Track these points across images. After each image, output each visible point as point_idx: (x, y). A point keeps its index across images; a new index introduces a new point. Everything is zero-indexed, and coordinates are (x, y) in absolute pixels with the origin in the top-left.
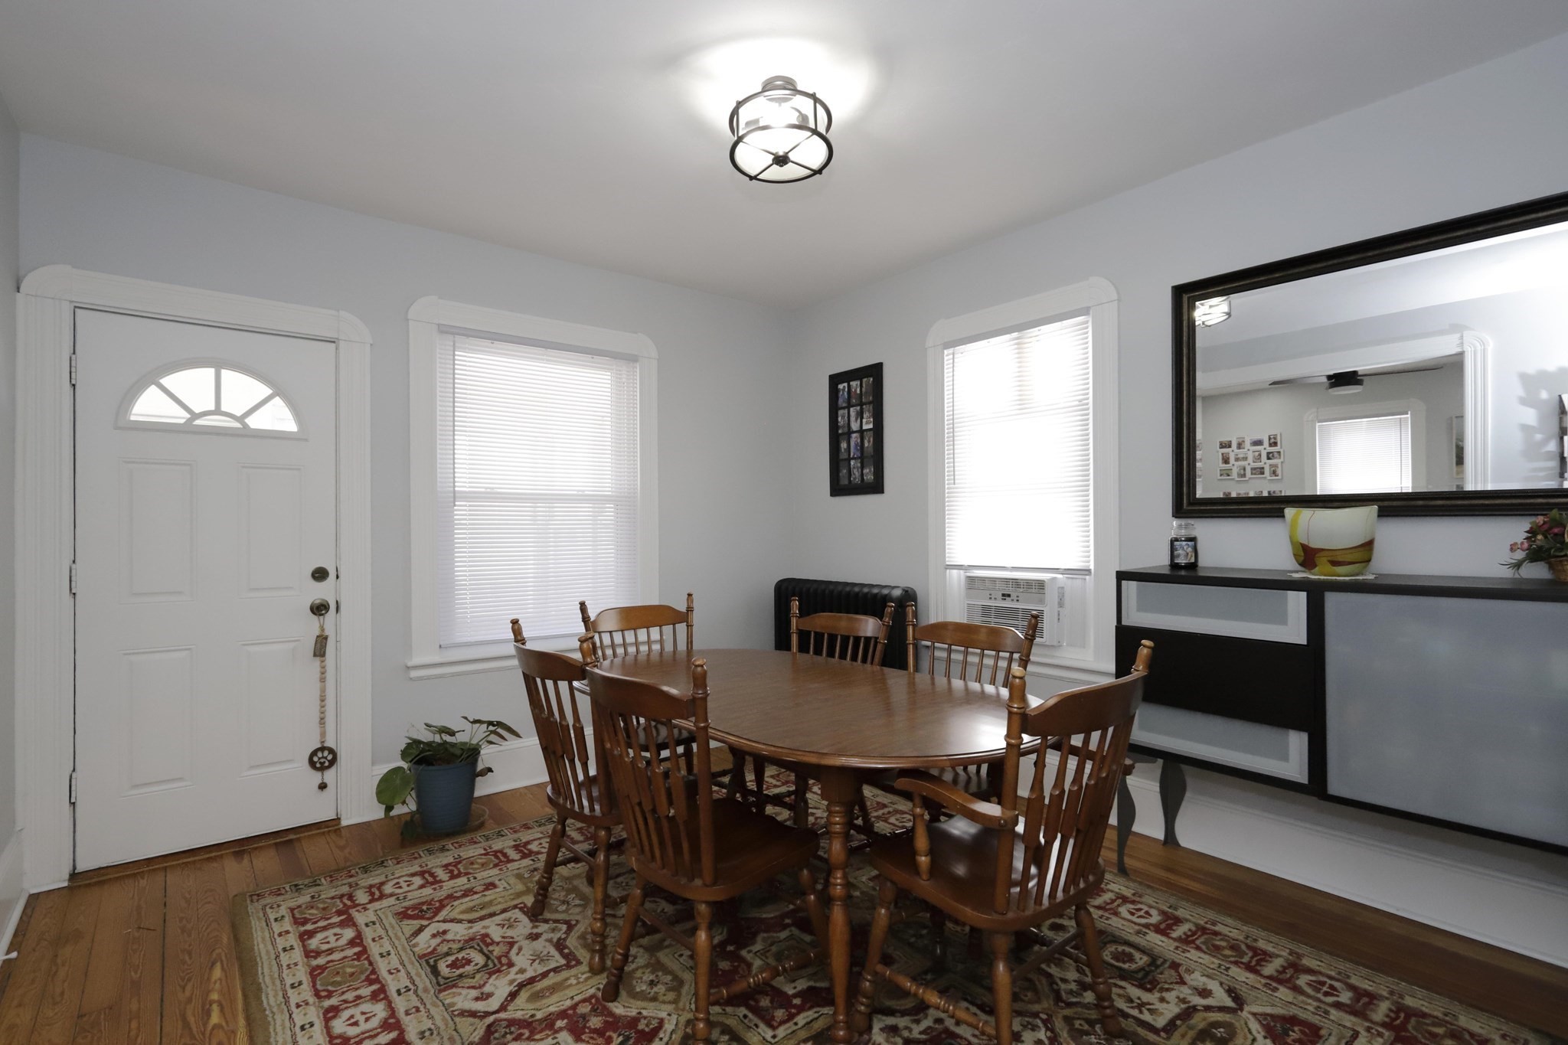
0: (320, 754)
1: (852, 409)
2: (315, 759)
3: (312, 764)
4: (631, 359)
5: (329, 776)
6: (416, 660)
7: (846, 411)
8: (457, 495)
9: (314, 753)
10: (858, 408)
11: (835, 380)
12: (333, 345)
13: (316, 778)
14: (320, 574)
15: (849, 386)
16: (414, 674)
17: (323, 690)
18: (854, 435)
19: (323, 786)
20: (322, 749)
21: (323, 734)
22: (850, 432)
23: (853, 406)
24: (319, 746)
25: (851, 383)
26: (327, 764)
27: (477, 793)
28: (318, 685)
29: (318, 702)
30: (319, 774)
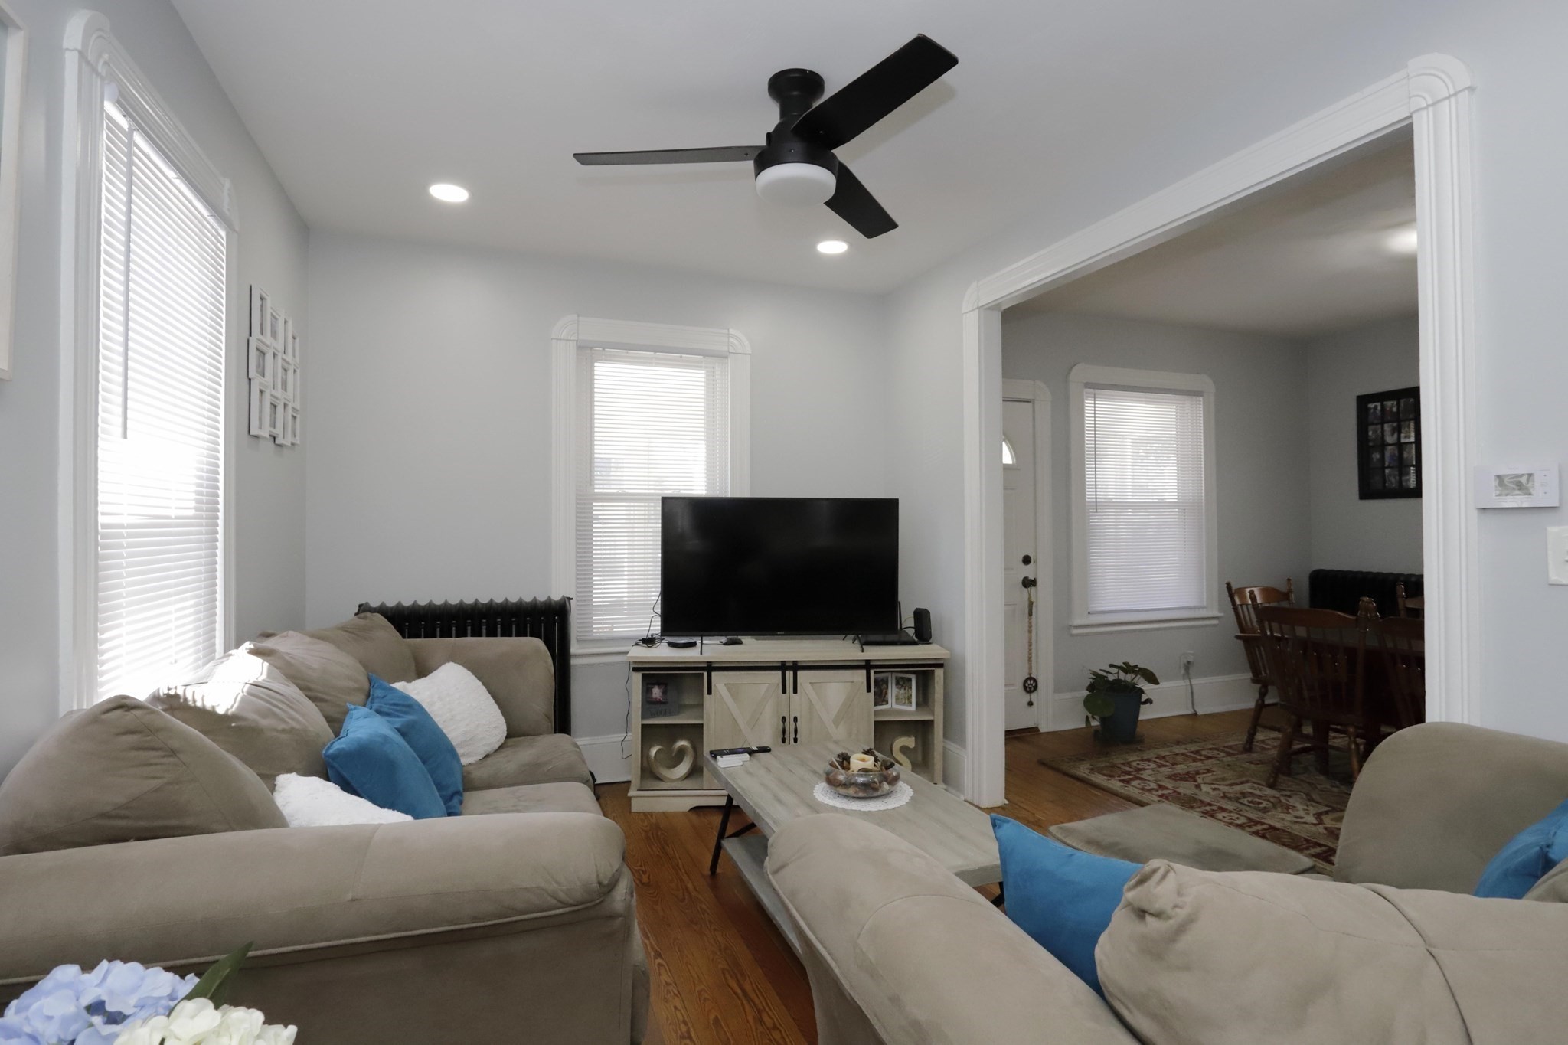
0: (1029, 682)
1: (1386, 425)
2: (1027, 685)
3: (1025, 687)
4: (1197, 394)
5: (1034, 695)
6: (1077, 622)
7: (1379, 427)
8: (1098, 504)
9: (1026, 681)
10: (1395, 424)
11: (1363, 401)
12: (1030, 405)
13: (1026, 698)
14: (1027, 560)
15: (1383, 406)
16: (1075, 631)
17: (1030, 639)
18: (1390, 447)
19: (1030, 704)
20: (1030, 678)
21: (1030, 668)
22: (1383, 445)
23: (1387, 423)
24: (1028, 676)
25: (1385, 403)
26: (1032, 689)
27: (1141, 718)
28: (1027, 634)
29: (1027, 646)
30: (1028, 695)
